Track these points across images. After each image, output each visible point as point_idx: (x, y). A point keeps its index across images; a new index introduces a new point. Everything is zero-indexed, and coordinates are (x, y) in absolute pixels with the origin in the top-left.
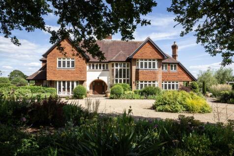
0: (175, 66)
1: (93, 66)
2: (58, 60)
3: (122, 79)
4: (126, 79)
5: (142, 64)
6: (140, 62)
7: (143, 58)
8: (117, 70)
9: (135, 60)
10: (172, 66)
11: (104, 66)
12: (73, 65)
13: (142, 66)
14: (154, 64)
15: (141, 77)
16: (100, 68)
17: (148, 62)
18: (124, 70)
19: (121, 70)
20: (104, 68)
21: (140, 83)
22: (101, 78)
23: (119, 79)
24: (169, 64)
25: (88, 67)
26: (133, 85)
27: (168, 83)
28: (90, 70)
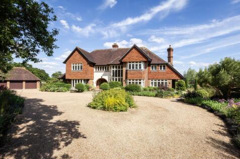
0: (164, 67)
1: (98, 68)
2: (72, 65)
3: (117, 78)
4: (120, 77)
5: (130, 65)
6: (128, 64)
7: (131, 61)
8: (113, 71)
9: (126, 63)
10: (161, 67)
11: (106, 68)
12: (81, 68)
13: (130, 68)
14: (140, 65)
15: (129, 76)
16: (103, 70)
17: (135, 64)
18: (119, 71)
19: (116, 70)
20: (106, 70)
21: (128, 81)
22: (103, 77)
23: (115, 78)
24: (158, 65)
25: (95, 69)
26: (124, 82)
27: (157, 81)
28: (96, 72)
